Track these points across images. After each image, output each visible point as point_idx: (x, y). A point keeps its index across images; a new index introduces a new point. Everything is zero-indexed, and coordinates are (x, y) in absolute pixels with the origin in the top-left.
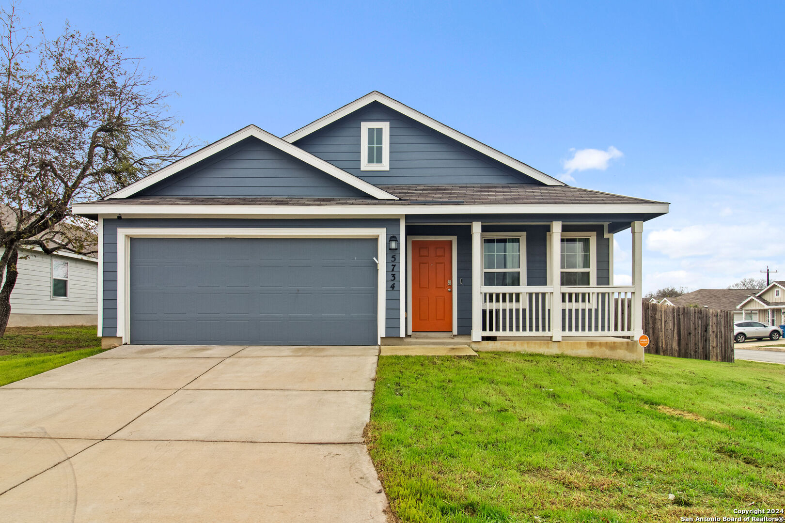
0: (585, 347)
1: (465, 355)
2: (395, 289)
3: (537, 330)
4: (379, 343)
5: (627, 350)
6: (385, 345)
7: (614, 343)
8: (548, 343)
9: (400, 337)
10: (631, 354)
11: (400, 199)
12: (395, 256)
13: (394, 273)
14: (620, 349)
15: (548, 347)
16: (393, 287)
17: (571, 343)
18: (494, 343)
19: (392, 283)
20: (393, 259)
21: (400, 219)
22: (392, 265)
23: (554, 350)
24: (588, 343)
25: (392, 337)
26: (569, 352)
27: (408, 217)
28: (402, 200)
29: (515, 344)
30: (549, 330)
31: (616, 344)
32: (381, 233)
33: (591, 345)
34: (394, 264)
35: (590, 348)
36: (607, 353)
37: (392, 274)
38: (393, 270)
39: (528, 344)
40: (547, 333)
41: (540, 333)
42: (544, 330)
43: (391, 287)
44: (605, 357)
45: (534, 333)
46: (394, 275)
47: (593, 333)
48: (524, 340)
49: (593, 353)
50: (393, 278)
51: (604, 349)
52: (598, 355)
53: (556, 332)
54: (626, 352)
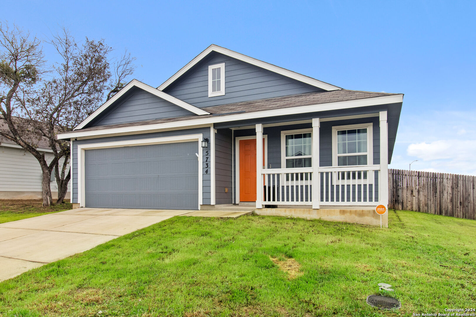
0: (339, 213)
1: (227, 217)
2: (208, 173)
3: (302, 200)
4: (199, 208)
5: (373, 217)
6: (203, 210)
7: (362, 211)
8: (309, 211)
9: (210, 205)
10: (377, 220)
11: (211, 114)
12: (208, 151)
13: (207, 163)
14: (367, 215)
15: (309, 213)
16: (207, 172)
17: (327, 210)
18: (271, 209)
19: (206, 169)
20: (207, 154)
21: (210, 127)
22: (206, 158)
23: (314, 216)
24: (340, 211)
25: (207, 205)
26: (326, 217)
27: (215, 125)
28: (212, 114)
29: (285, 211)
30: (311, 201)
31: (364, 212)
32: (199, 137)
33: (343, 212)
34: (207, 157)
35: (342, 214)
36: (357, 219)
37: (206, 164)
38: (207, 161)
39: (295, 210)
40: (309, 203)
41: (304, 203)
42: (307, 200)
43: (206, 172)
44: (355, 222)
45: (299, 203)
46: (207, 164)
47: (346, 203)
48: (293, 208)
49: (344, 218)
50: (207, 166)
51: (353, 215)
52: (349, 221)
53: (316, 202)
54: (373, 218)
